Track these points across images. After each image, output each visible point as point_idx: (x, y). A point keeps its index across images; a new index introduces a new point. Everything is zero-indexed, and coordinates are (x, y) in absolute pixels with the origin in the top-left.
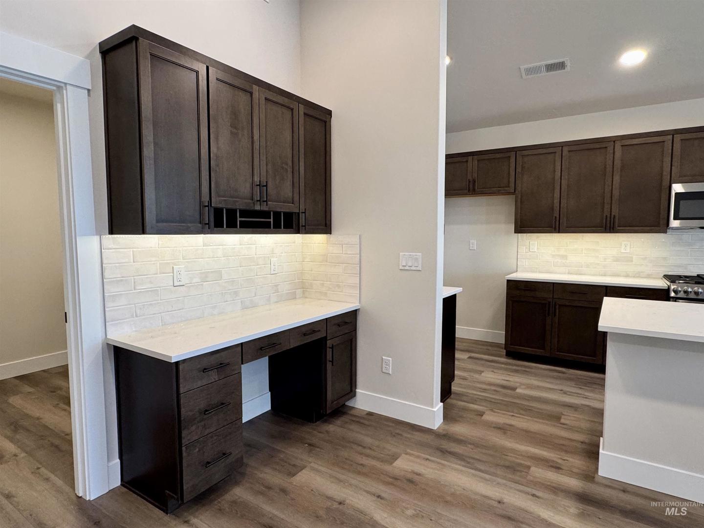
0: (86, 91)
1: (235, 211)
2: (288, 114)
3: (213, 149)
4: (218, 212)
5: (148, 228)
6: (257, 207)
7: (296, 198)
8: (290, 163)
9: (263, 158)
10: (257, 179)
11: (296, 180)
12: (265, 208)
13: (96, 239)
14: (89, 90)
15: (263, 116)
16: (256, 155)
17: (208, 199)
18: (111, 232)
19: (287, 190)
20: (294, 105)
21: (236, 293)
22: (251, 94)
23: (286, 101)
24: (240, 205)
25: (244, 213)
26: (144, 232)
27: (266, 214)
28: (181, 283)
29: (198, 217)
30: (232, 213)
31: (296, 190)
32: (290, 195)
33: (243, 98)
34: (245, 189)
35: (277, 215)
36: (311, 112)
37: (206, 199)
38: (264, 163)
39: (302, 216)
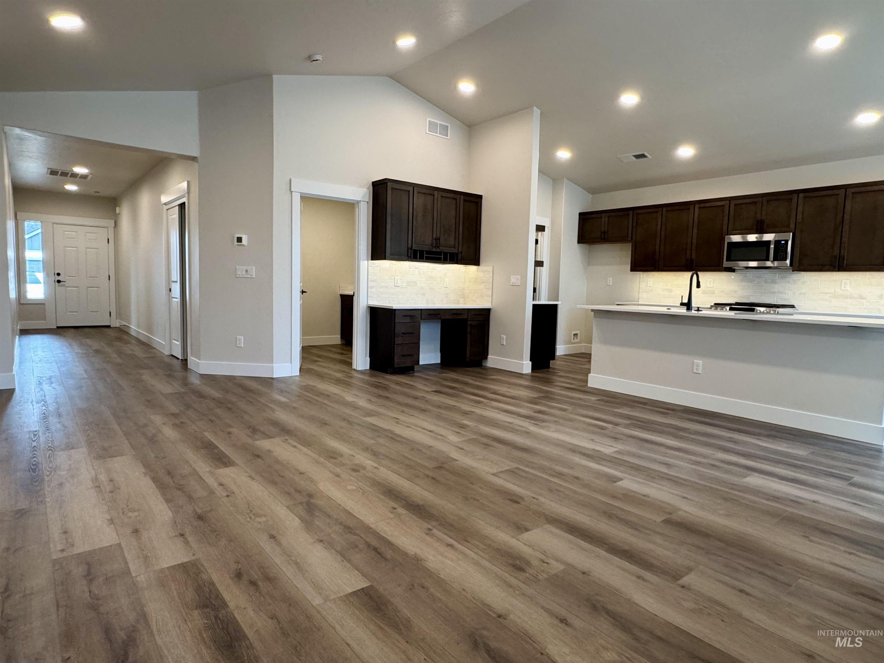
0: (366, 203)
1: (423, 251)
2: (454, 201)
3: (414, 224)
4: (415, 252)
5: (387, 258)
6: (434, 250)
7: (457, 245)
8: (454, 227)
9: (439, 225)
10: (434, 236)
11: (457, 236)
12: (438, 250)
13: (366, 262)
14: (368, 202)
15: (439, 205)
16: (435, 224)
17: (411, 245)
18: (372, 259)
19: (452, 241)
20: (458, 197)
21: (424, 294)
22: (434, 195)
23: (452, 195)
24: (426, 248)
25: (428, 252)
26: (385, 259)
27: (440, 253)
28: (397, 285)
29: (406, 253)
30: (422, 252)
31: (457, 240)
32: (453, 243)
33: (430, 198)
34: (428, 241)
35: (446, 254)
36: (467, 198)
37: (410, 246)
38: (438, 228)
39: (460, 255)
